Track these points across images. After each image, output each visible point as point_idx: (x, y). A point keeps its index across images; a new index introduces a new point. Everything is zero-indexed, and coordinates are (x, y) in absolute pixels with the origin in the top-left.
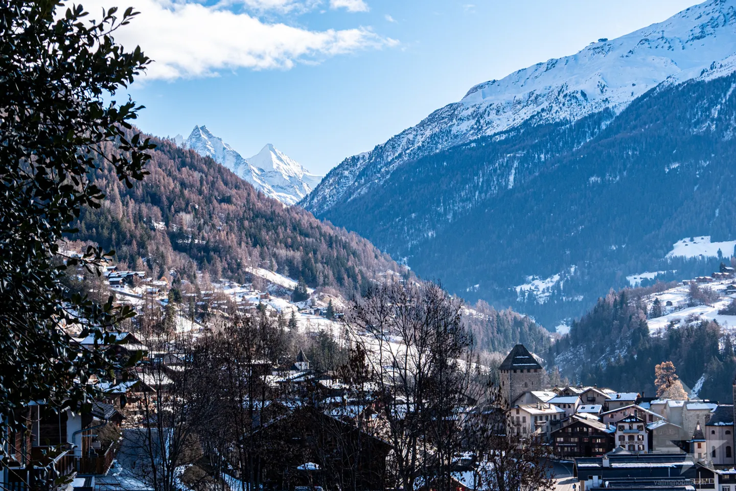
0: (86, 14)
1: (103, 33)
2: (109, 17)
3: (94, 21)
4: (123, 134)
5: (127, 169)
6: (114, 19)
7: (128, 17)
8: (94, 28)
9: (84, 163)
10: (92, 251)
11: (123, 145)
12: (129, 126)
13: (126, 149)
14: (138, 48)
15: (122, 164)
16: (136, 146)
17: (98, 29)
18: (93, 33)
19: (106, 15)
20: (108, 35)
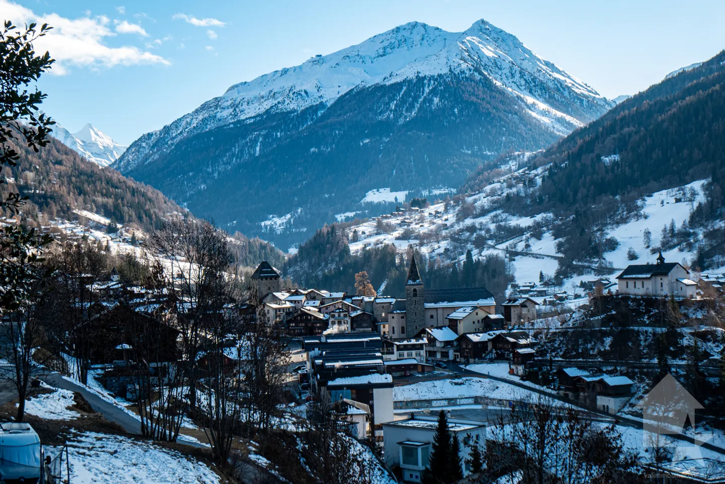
0: (14, 27)
1: (26, 41)
2: (31, 30)
3: (19, 33)
4: (32, 114)
5: (35, 139)
6: (34, 32)
7: (44, 31)
8: (19, 38)
9: (5, 133)
10: (12, 196)
11: (33, 122)
12: (36, 109)
13: (34, 124)
14: (47, 53)
15: (31, 135)
16: (42, 122)
17: (22, 39)
18: (18, 41)
19: (28, 29)
20: (30, 43)
